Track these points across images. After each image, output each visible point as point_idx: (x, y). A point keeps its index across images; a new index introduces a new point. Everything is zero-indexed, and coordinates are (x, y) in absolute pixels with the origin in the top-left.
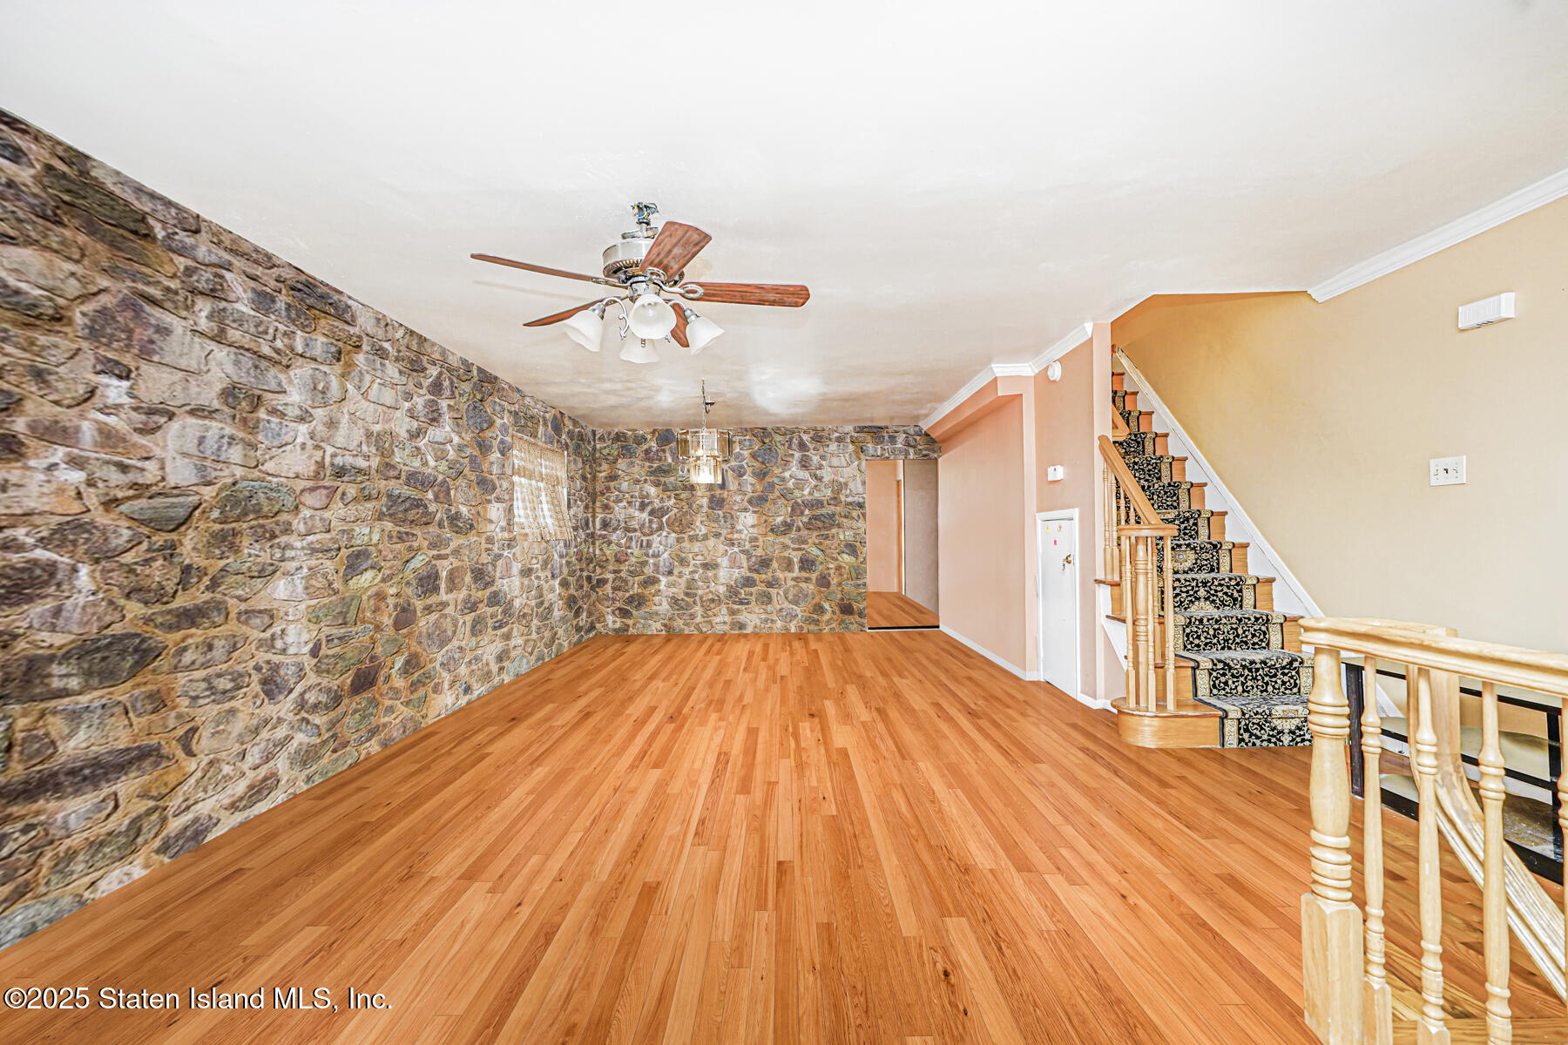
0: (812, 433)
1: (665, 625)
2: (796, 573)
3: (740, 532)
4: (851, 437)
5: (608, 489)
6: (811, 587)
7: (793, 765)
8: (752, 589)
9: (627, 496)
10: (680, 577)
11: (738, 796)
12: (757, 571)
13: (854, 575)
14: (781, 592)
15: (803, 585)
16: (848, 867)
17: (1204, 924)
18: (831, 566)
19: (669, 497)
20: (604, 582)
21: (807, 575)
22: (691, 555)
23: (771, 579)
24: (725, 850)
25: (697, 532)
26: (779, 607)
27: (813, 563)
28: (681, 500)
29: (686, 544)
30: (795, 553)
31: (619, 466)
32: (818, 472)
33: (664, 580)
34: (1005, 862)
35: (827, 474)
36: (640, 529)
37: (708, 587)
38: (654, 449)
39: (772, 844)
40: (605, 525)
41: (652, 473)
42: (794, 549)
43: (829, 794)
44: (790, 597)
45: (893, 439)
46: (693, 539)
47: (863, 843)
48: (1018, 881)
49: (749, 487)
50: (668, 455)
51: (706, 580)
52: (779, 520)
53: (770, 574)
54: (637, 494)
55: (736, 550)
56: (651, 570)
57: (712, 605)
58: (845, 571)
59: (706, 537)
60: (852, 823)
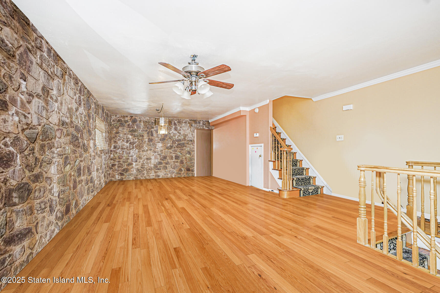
0: (178, 120)
1: (135, 177)
2: (174, 160)
3: (158, 149)
4: (188, 122)
5: (116, 136)
6: (178, 164)
7: (166, 214)
8: (161, 165)
9: (122, 138)
10: (139, 162)
11: (147, 228)
12: (163, 160)
13: (190, 160)
14: (170, 166)
15: (176, 163)
16: (203, 245)
17: (322, 240)
18: (184, 158)
19: (136, 139)
20: (115, 165)
21: (177, 161)
22: (143, 156)
23: (167, 162)
24: (148, 248)
25: (145, 149)
26: (169, 170)
27: (179, 157)
28: (139, 139)
29: (141, 153)
30: (174, 154)
31: (119, 129)
32: (180, 131)
33: (134, 164)
34: (256, 233)
35: (182, 132)
36: (127, 148)
37: (148, 165)
38: (131, 124)
39: (169, 242)
40: (115, 147)
41: (130, 131)
42: (173, 153)
43: (184, 221)
44: (172, 167)
45: (199, 123)
46: (143, 151)
47: (204, 236)
48: (263, 238)
49: (160, 136)
50: (135, 126)
51: (147, 163)
52: (169, 145)
53: (166, 161)
54: (125, 138)
55: (156, 154)
56: (130, 161)
57: (149, 171)
58: (188, 159)
59: (147, 150)
60: (197, 230)
